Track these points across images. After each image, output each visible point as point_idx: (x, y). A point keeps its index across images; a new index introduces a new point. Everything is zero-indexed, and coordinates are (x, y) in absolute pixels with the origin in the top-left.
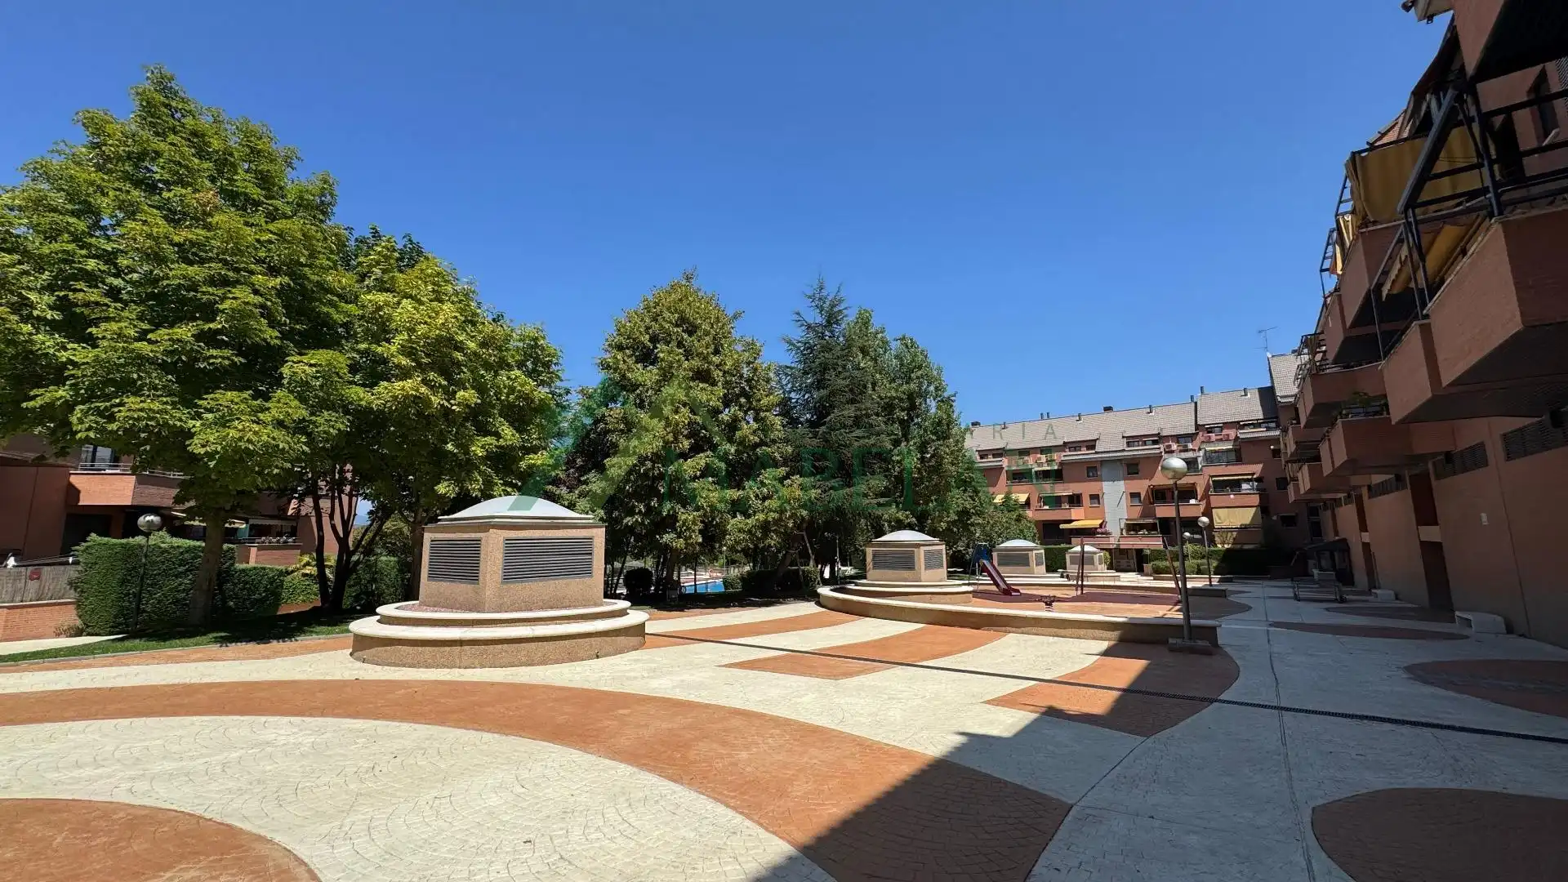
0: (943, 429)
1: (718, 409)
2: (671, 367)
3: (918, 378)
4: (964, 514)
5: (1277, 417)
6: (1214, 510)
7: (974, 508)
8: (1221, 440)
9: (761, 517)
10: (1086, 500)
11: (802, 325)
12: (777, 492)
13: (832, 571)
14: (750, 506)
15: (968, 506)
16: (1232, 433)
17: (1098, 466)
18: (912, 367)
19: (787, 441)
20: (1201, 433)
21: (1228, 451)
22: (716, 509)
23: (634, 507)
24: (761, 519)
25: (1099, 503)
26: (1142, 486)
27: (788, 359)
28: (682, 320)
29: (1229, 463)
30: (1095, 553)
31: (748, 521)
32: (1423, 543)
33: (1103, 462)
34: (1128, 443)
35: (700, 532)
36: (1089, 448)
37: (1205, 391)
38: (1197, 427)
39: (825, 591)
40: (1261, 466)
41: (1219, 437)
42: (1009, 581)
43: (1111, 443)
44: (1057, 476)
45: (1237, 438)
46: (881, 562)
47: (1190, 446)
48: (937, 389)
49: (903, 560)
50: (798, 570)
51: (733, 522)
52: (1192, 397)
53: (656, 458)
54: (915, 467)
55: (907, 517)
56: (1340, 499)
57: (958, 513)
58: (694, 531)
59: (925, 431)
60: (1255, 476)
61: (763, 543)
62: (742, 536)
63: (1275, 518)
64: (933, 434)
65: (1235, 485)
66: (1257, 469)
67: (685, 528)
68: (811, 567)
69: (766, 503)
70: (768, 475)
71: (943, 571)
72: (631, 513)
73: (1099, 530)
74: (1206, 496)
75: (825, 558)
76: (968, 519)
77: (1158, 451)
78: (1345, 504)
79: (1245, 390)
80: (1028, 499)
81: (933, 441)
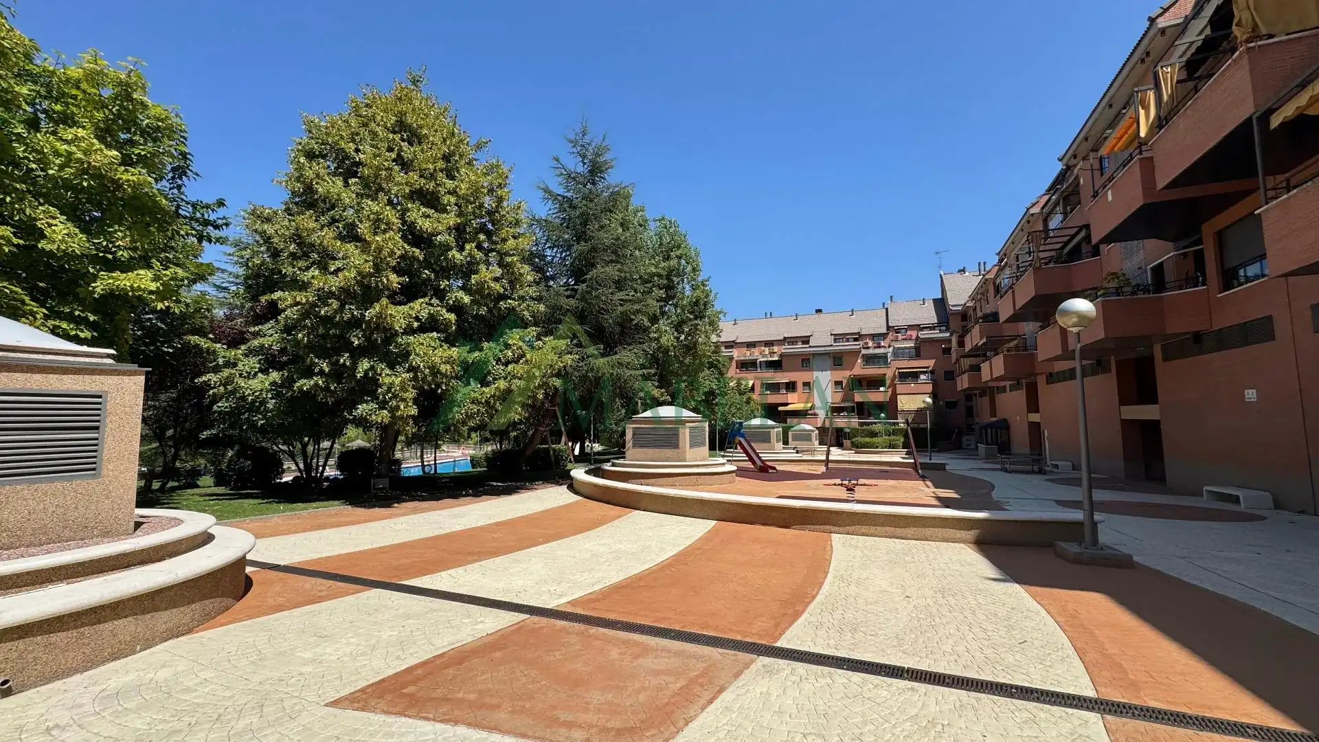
0: (699, 308)
1: (448, 245)
2: (377, 176)
3: (677, 257)
4: (711, 394)
5: (948, 323)
6: (898, 396)
7: (719, 389)
8: (906, 339)
9: (502, 384)
10: (800, 386)
11: (562, 174)
12: (523, 356)
13: (582, 448)
14: (489, 373)
15: (714, 387)
16: (914, 334)
17: (811, 358)
18: (670, 248)
19: (539, 299)
20: (891, 333)
21: (910, 348)
22: (439, 371)
23: (313, 364)
24: (502, 387)
25: (810, 389)
26: (844, 375)
27: (545, 210)
28: (401, 126)
29: (911, 358)
30: (813, 431)
31: (484, 389)
32: (1124, 422)
33: (815, 355)
34: (835, 339)
35: (416, 401)
36: (804, 343)
37: (894, 300)
38: (888, 327)
39: (579, 473)
40: (934, 361)
41: (904, 337)
42: (764, 457)
43: (821, 340)
44: (775, 365)
45: (917, 338)
46: (642, 440)
47: (882, 344)
48: (694, 270)
49: (666, 437)
50: (547, 450)
51: (464, 390)
52: (884, 304)
53: (345, 295)
54: (672, 345)
55: (662, 395)
56: (1005, 387)
57: (705, 394)
58: (403, 400)
59: (683, 310)
60: (930, 369)
61: (505, 417)
62: (475, 408)
63: (941, 403)
64: (690, 313)
65: (914, 376)
66: (930, 363)
67: (390, 395)
68: (561, 446)
69: (510, 367)
70: (514, 337)
71: (705, 449)
72: (309, 373)
73: (810, 412)
74: (893, 386)
75: (577, 435)
76: (714, 400)
77: (858, 347)
78: (1011, 391)
79: (924, 300)
80: (753, 385)
81: (691, 320)
